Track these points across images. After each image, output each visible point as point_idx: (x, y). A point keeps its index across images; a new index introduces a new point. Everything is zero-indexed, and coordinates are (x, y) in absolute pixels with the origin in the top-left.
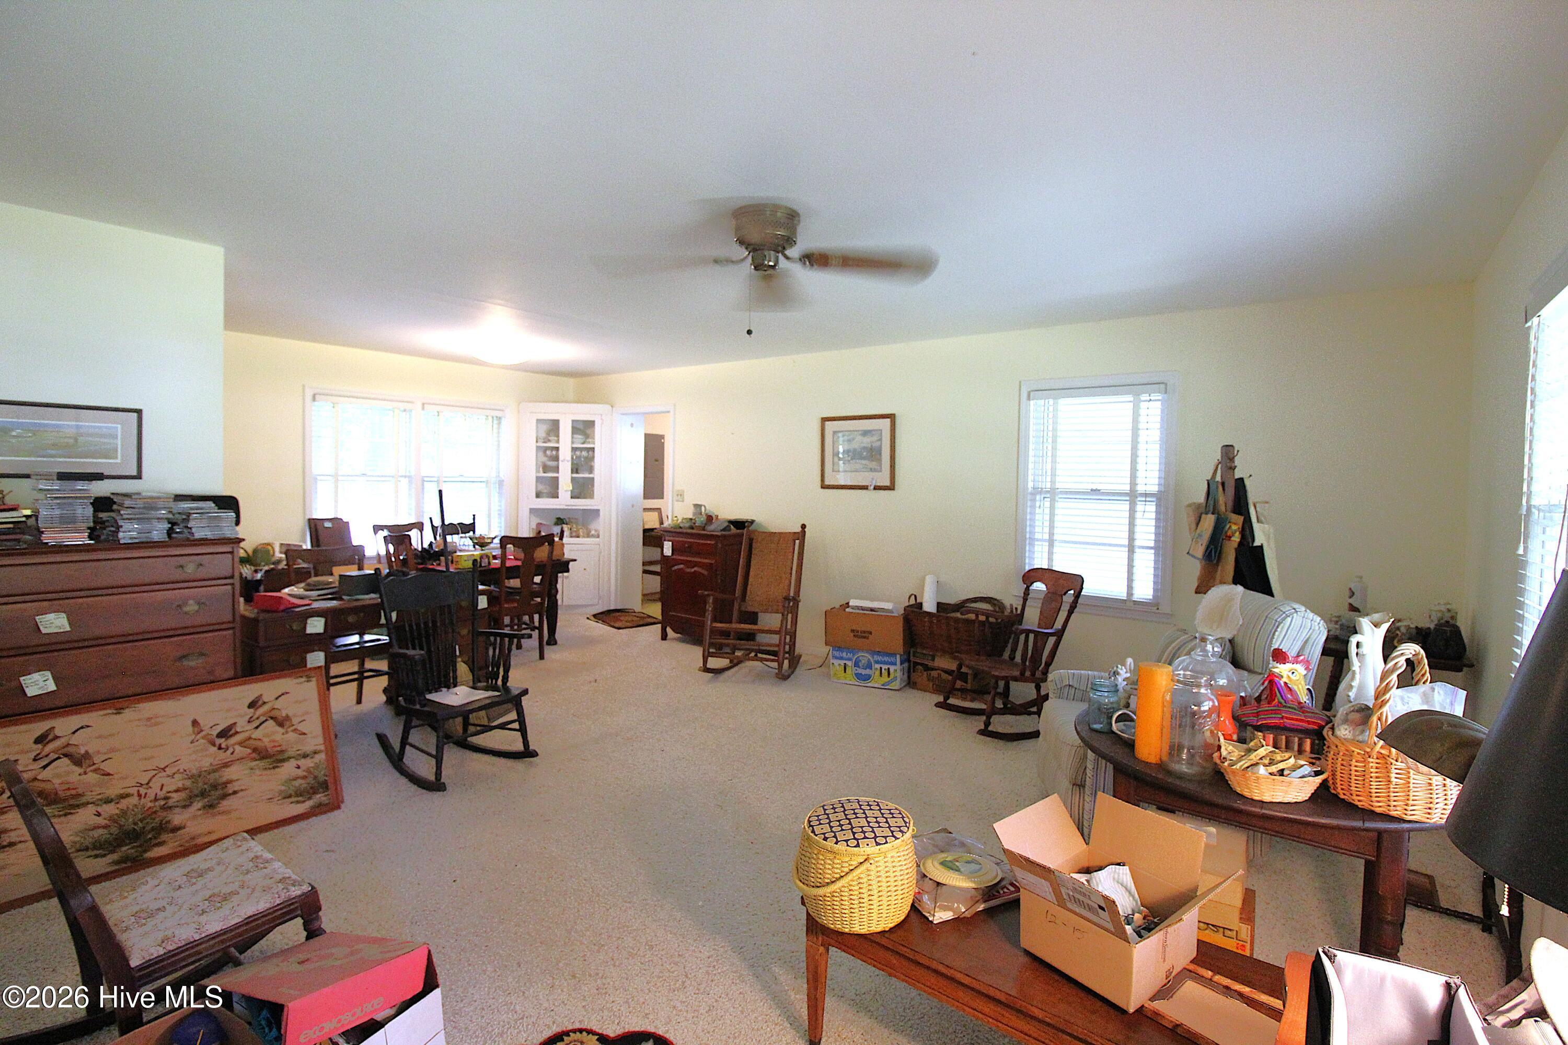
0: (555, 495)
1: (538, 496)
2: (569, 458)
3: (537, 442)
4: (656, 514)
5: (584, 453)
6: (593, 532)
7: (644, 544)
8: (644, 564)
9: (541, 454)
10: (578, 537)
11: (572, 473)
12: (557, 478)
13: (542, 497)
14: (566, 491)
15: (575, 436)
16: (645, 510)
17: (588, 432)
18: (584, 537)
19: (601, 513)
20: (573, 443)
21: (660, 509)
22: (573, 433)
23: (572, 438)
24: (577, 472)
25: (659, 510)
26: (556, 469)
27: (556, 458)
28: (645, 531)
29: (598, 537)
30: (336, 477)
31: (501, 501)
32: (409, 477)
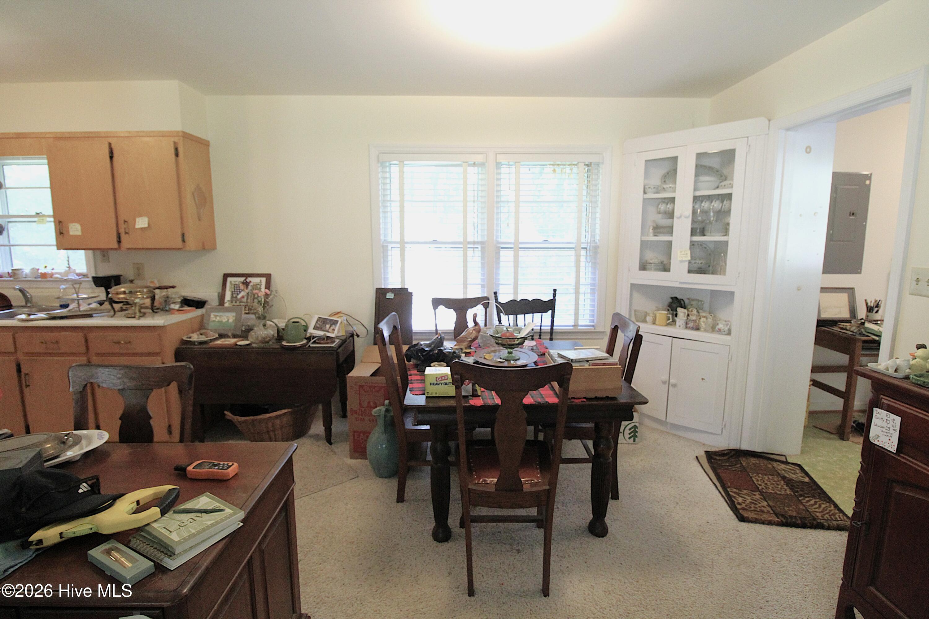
0: (665, 268)
1: (643, 267)
2: (689, 212)
3: (645, 193)
4: (844, 298)
5: (716, 205)
6: (720, 326)
7: (815, 344)
8: (815, 369)
9: (652, 210)
10: (698, 329)
11: (692, 234)
12: (670, 243)
13: (650, 270)
14: (682, 261)
15: (703, 178)
16: (824, 290)
17: (725, 171)
18: (706, 331)
19: (737, 298)
20: (695, 189)
21: (852, 289)
22: (696, 175)
23: (696, 182)
24: (703, 233)
25: (850, 291)
26: (670, 230)
27: (671, 215)
28: (821, 323)
29: (729, 333)
30: (403, 244)
31: (594, 273)
32: (482, 243)
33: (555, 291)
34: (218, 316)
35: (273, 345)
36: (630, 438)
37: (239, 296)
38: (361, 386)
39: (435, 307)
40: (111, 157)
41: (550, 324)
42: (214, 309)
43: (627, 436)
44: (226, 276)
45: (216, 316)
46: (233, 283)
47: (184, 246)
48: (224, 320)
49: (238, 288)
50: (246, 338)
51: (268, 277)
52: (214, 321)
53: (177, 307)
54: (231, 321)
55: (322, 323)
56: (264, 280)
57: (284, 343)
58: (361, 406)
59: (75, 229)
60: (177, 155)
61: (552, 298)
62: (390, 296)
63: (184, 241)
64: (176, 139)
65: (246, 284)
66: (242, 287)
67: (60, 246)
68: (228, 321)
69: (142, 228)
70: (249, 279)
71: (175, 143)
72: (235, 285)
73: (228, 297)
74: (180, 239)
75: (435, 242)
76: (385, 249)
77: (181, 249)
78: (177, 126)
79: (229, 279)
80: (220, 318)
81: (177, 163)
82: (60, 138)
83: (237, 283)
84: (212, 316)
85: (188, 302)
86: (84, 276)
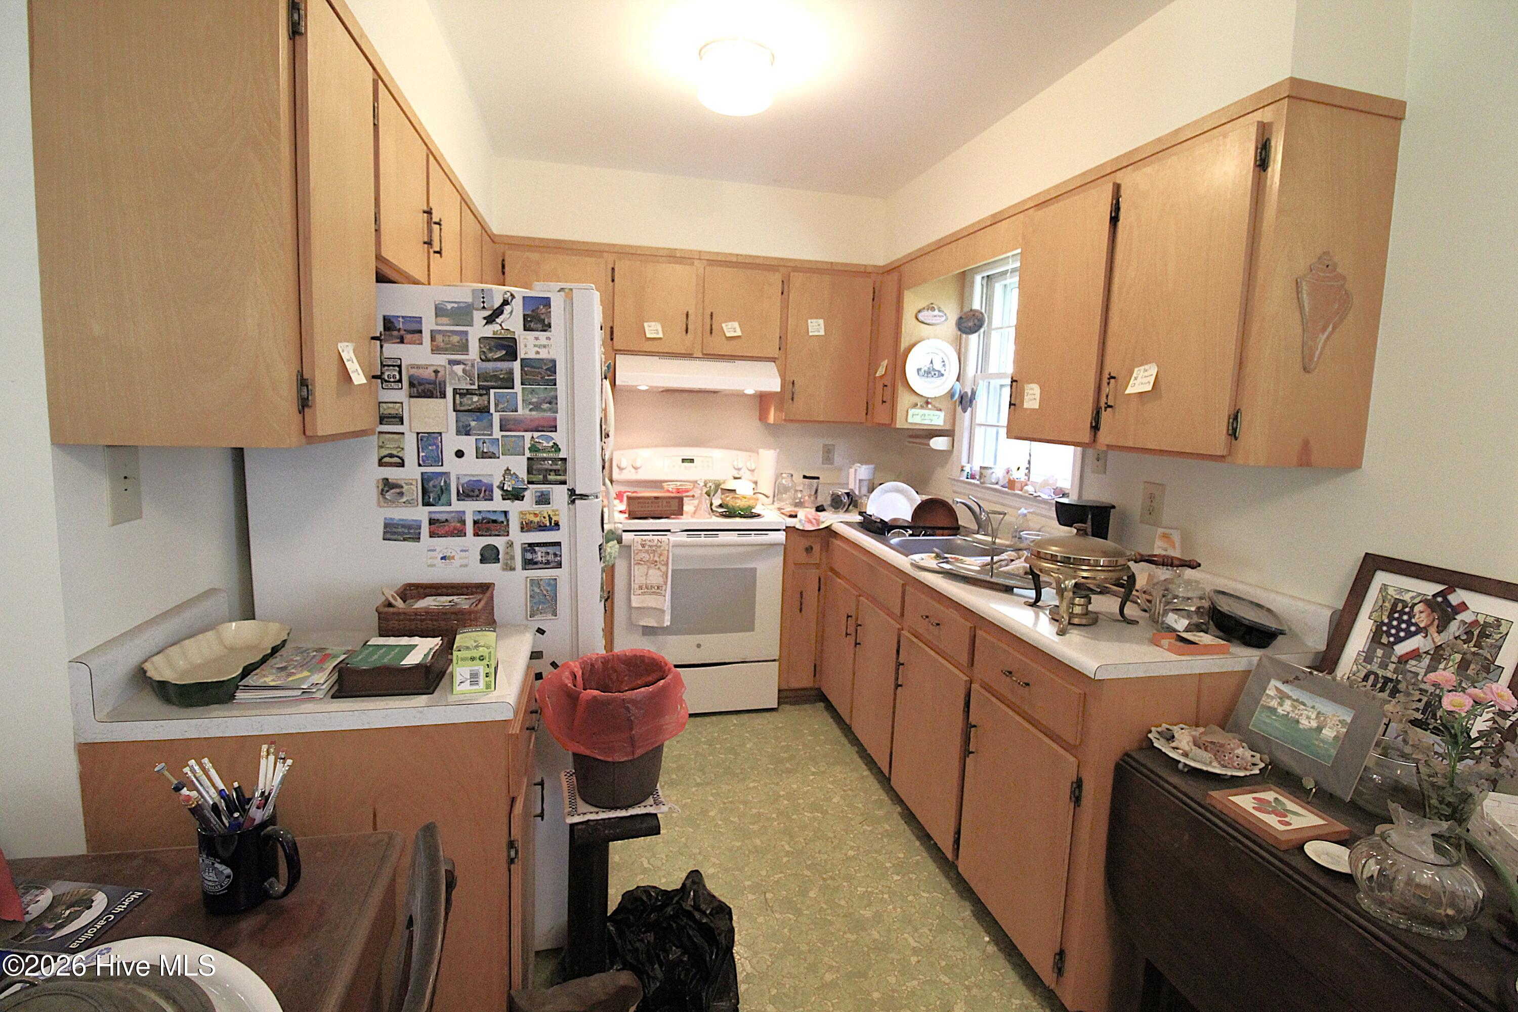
34: (1289, 697)
37: (1402, 649)
40: (1114, 220)
42: (1286, 671)
44: (1373, 563)
45: (1283, 696)
46: (1391, 591)
47: (1231, 451)
48: (1308, 722)
49: (1405, 617)
52: (1273, 710)
53: (1181, 625)
54: (1328, 733)
60: (1262, 165)
63: (1233, 433)
68: (1319, 729)
69: (1141, 394)
70: (1460, 596)
72: (1397, 601)
73: (1361, 635)
74: (1223, 427)
77: (1223, 456)
79: (1381, 578)
80: (1295, 707)
83: (1407, 597)
84: (1271, 692)
85: (1220, 621)
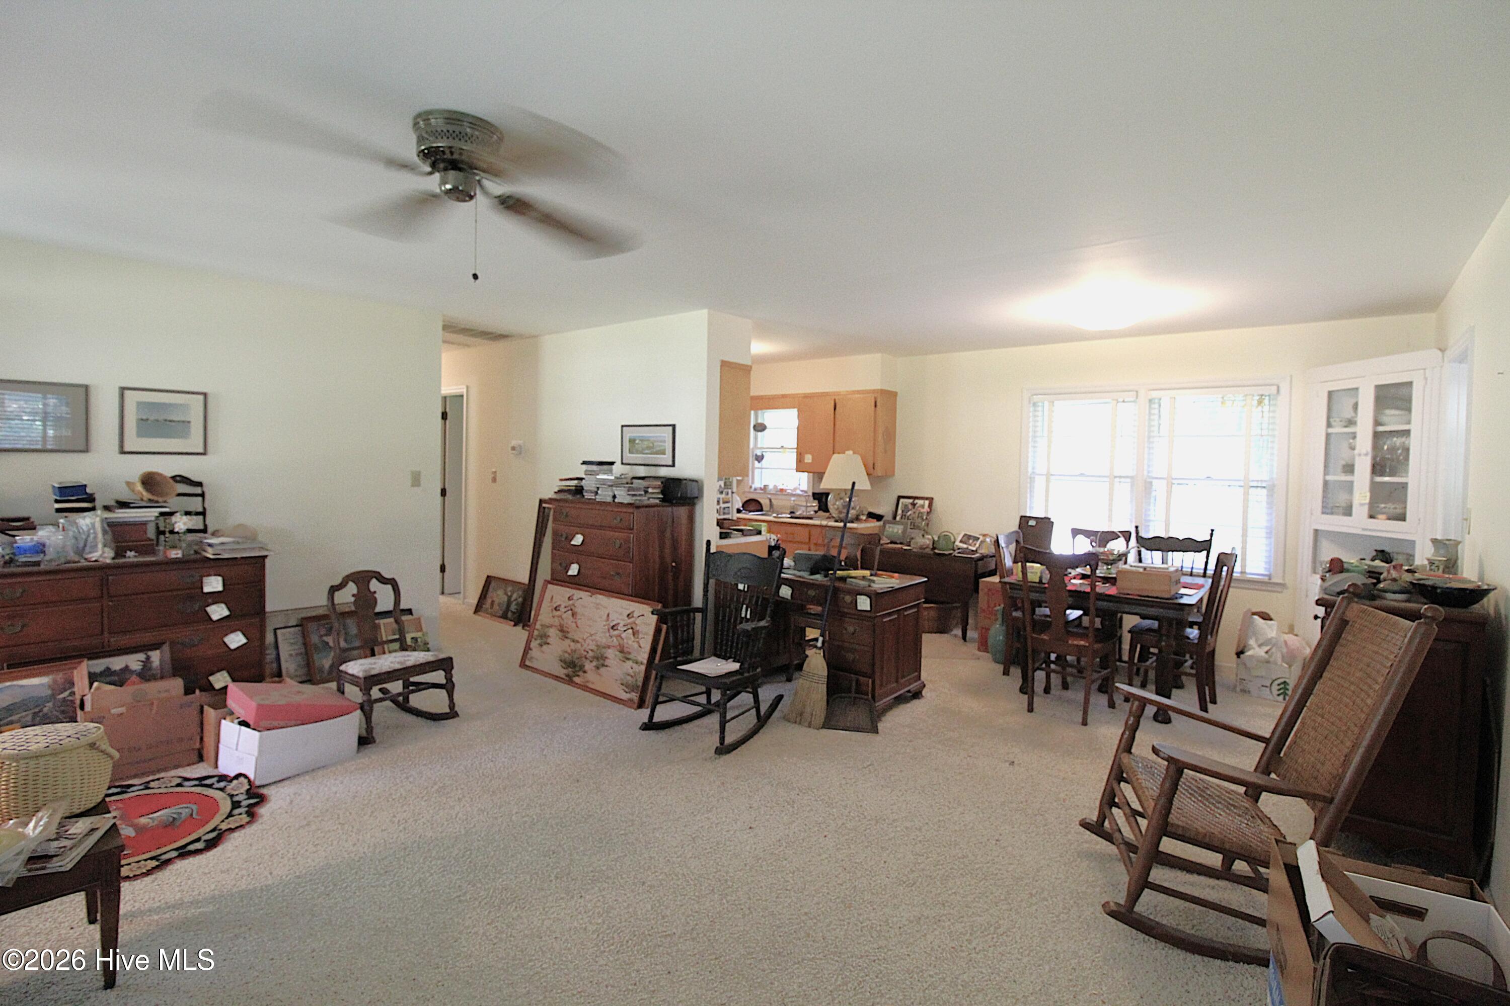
0: (1348, 512)
1: (1326, 510)
2: (1369, 450)
3: (1328, 427)
5: (1397, 442)
11: (1372, 474)
12: (1352, 483)
13: (1335, 514)
14: (1361, 505)
15: (1382, 412)
19: (1418, 547)
20: (1375, 425)
22: (1376, 408)
23: (1375, 416)
24: (1383, 474)
26: (1351, 469)
27: (1352, 451)
30: (1048, 475)
31: (1270, 514)
32: (1132, 477)
33: (1212, 531)
34: (891, 527)
35: (928, 551)
36: (1279, 695)
37: (908, 514)
38: (989, 590)
39: (1074, 537)
40: (835, 409)
41: (1203, 567)
42: (889, 522)
43: (1275, 692)
44: (900, 497)
46: (904, 503)
47: (874, 472)
48: (895, 530)
49: (908, 507)
50: (909, 546)
51: (931, 500)
52: (888, 531)
53: (864, 518)
54: (900, 531)
55: (967, 538)
56: (927, 502)
57: (936, 551)
58: (989, 607)
59: (808, 459)
60: (876, 406)
61: (1209, 538)
62: (1032, 523)
63: (874, 468)
64: (876, 395)
65: (914, 505)
66: (910, 507)
67: (798, 470)
68: (898, 531)
70: (916, 501)
71: (875, 398)
72: (905, 505)
73: (900, 512)
74: (871, 467)
75: (1082, 475)
76: (1032, 480)
77: (871, 474)
78: (878, 387)
79: (902, 500)
80: (893, 529)
81: (875, 411)
82: (807, 396)
83: (907, 503)
84: (887, 527)
85: (871, 515)
86: (805, 492)
